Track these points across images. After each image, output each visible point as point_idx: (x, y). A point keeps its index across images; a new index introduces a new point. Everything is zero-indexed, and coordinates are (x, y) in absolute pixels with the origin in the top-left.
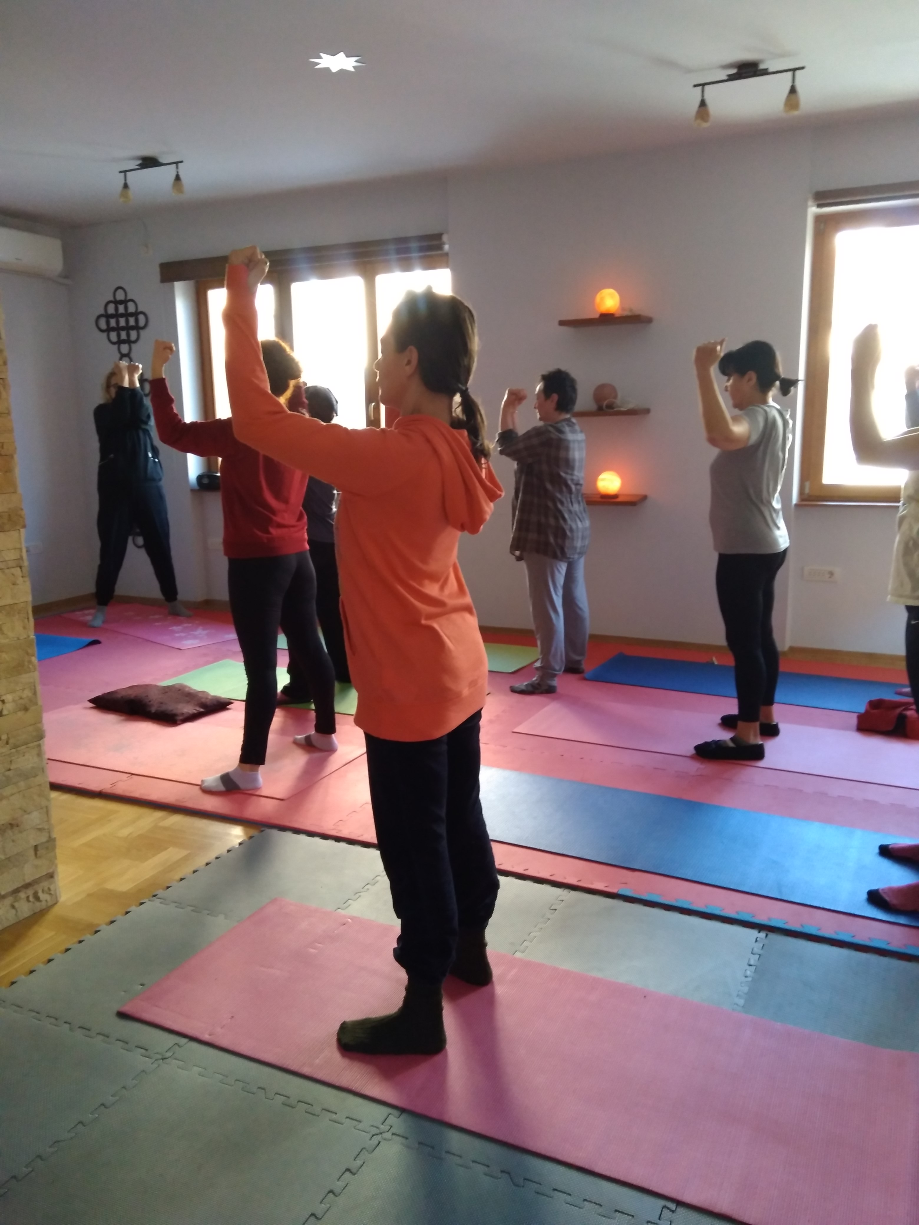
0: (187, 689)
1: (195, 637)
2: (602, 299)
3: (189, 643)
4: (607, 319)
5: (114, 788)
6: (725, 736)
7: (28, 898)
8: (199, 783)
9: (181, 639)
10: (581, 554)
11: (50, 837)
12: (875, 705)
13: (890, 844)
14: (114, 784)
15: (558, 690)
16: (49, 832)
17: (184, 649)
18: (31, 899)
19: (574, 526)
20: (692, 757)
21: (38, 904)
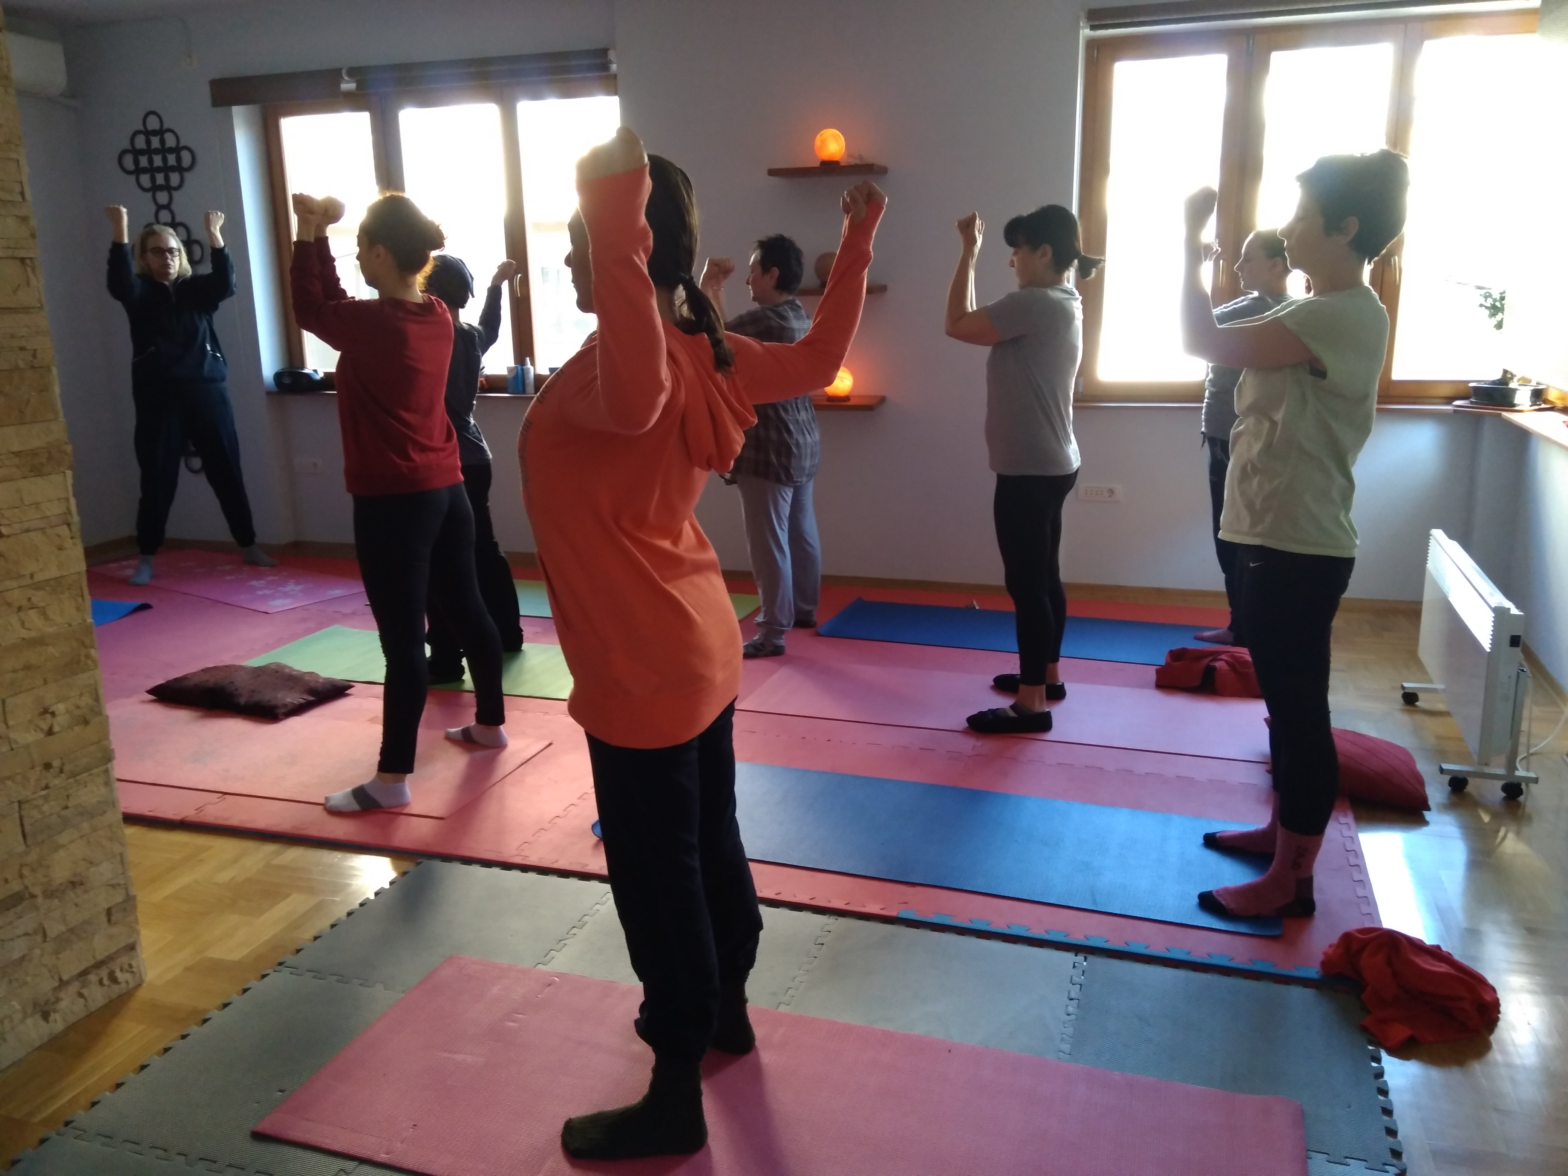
0: (287, 670)
1: (286, 595)
2: (823, 142)
3: (278, 604)
4: (830, 167)
5: (201, 814)
6: (1003, 703)
7: (101, 982)
8: (322, 801)
9: (265, 597)
10: (810, 476)
11: (127, 895)
12: (1177, 655)
13: (1218, 832)
14: (201, 809)
15: (788, 651)
16: (126, 889)
17: (273, 612)
18: (106, 981)
19: (801, 440)
20: (964, 732)
21: (115, 987)
